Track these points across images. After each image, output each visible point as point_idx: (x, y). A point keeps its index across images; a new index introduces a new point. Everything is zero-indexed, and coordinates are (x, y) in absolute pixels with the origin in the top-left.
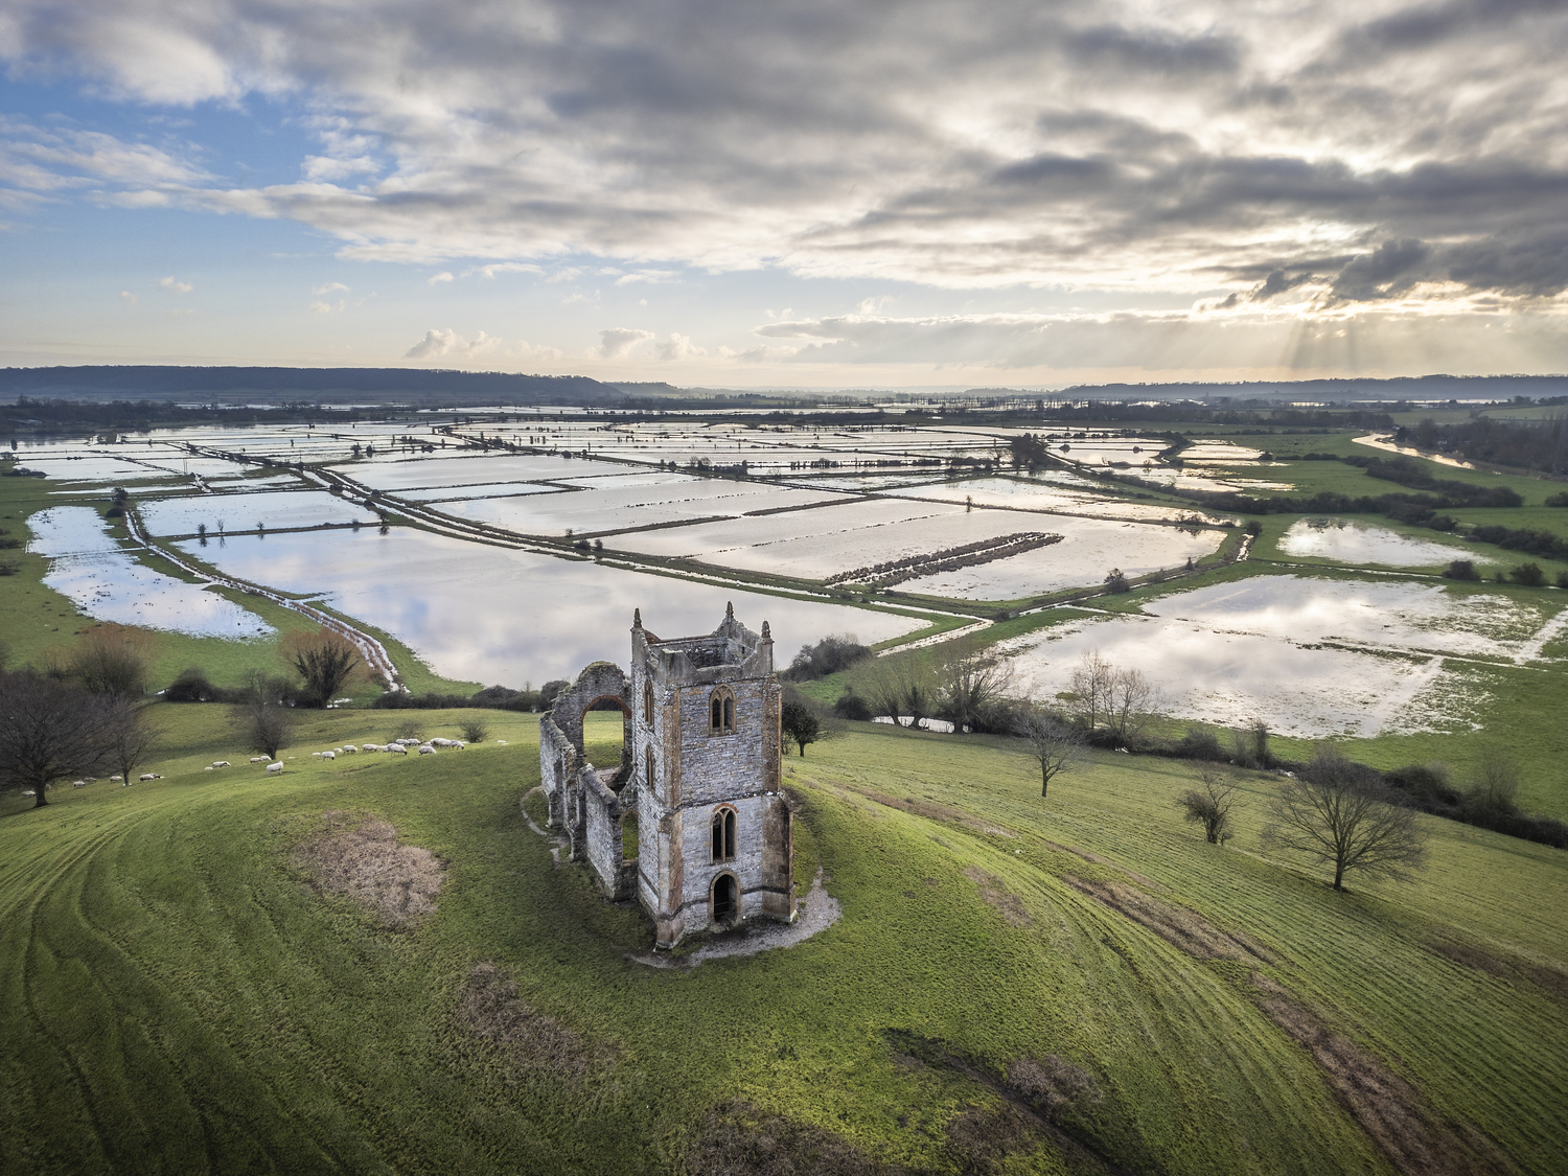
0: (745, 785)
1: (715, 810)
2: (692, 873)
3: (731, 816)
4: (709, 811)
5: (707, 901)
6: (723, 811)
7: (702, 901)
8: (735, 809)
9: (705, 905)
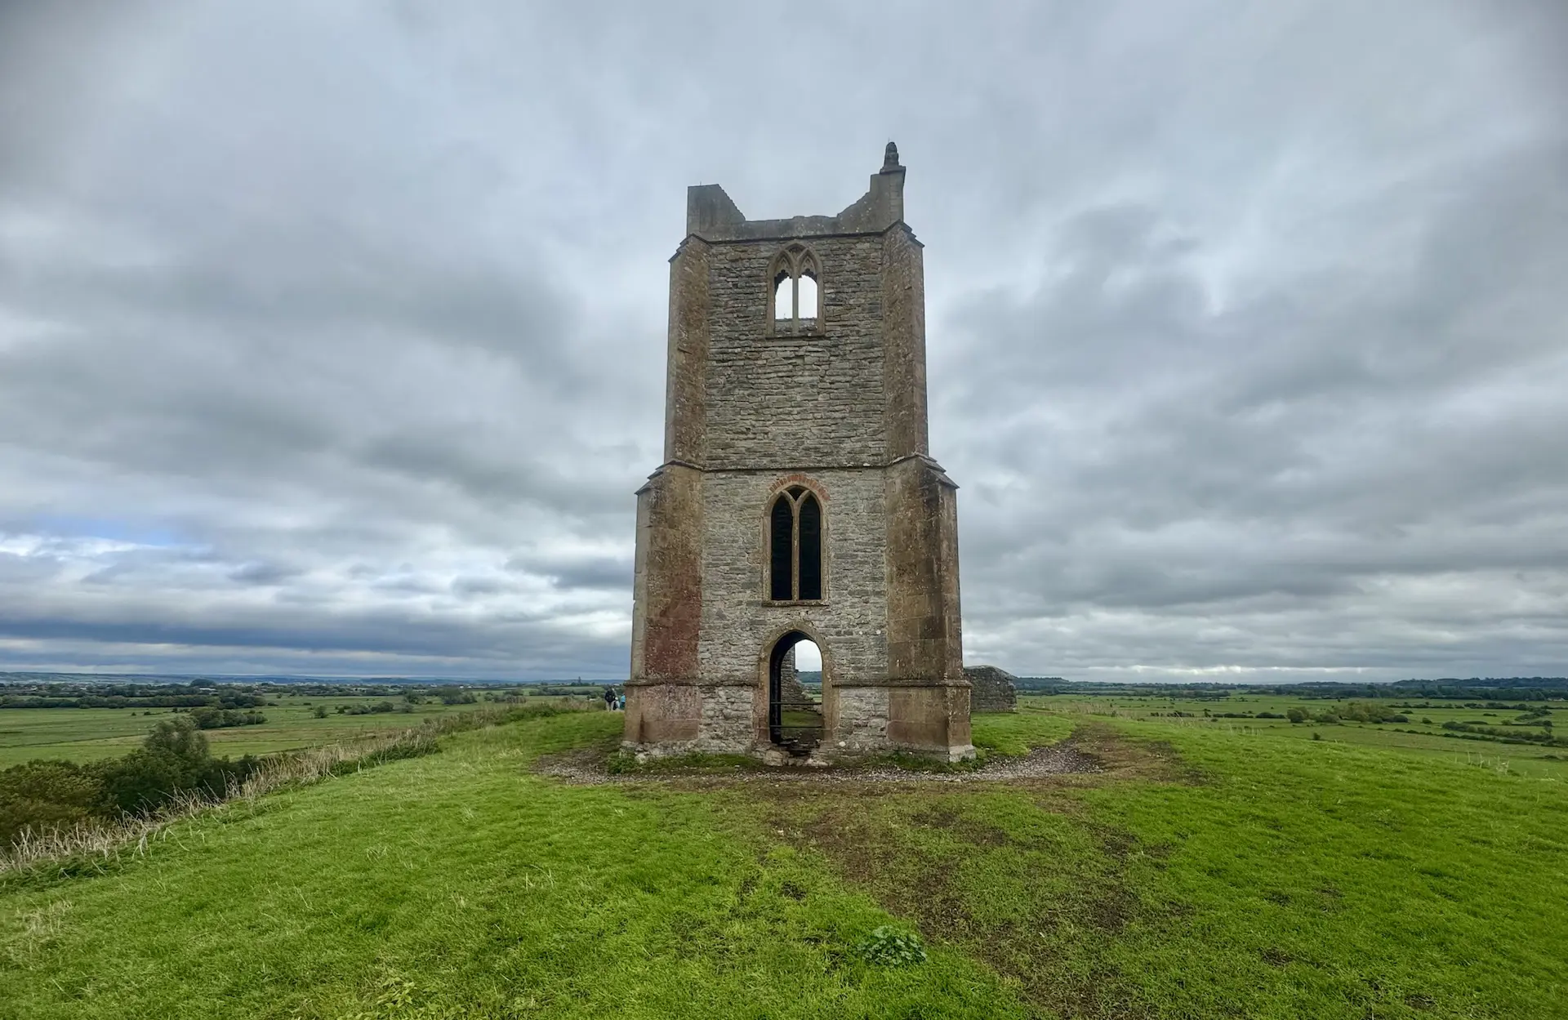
0: (848, 445)
1: (775, 487)
2: (721, 616)
3: (812, 508)
4: (764, 489)
5: (754, 685)
6: (796, 491)
7: (741, 684)
8: (821, 490)
9: (748, 694)
